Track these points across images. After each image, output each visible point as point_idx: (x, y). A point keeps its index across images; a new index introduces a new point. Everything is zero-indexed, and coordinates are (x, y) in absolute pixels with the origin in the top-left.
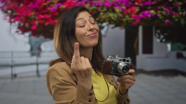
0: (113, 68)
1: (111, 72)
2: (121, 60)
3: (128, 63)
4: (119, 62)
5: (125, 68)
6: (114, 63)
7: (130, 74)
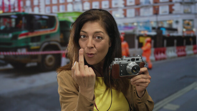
0: (122, 71)
1: (121, 75)
2: (129, 60)
3: (138, 61)
4: (127, 63)
5: (135, 68)
6: (122, 65)
7: (143, 73)
